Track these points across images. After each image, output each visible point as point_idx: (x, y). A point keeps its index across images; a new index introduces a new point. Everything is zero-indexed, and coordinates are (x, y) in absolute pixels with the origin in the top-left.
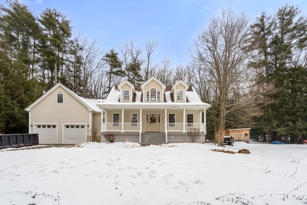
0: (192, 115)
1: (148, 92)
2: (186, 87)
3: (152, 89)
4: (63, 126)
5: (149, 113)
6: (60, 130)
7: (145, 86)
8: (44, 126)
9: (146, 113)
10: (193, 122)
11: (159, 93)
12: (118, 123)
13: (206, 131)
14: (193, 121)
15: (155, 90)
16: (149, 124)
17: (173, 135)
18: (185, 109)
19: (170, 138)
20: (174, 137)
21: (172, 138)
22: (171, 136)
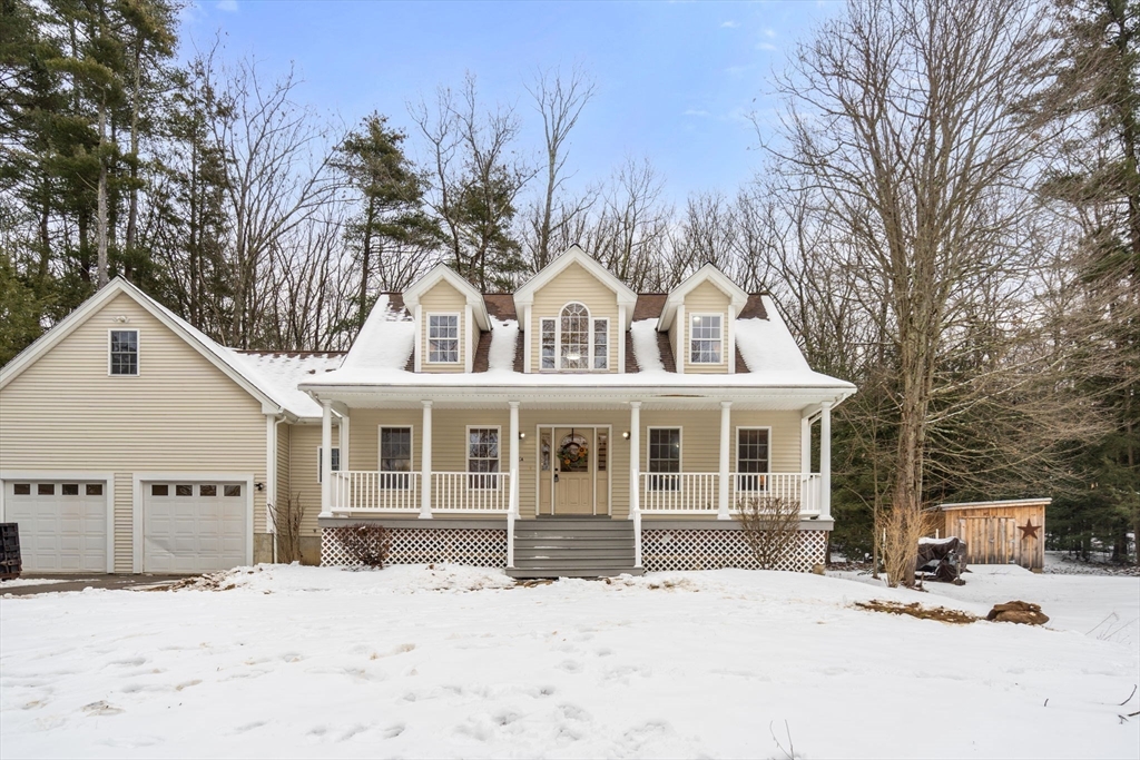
0: (764, 434)
1: (549, 325)
2: (734, 299)
3: (571, 307)
4: (137, 487)
5: (553, 426)
6: (125, 508)
7: (535, 294)
8: (47, 489)
9: (538, 426)
10: (766, 471)
11: (601, 326)
12: (403, 473)
13: (832, 514)
14: (766, 464)
15: (585, 313)
16: (556, 476)
17: (668, 533)
18: (729, 404)
19: (657, 544)
20: (675, 541)
21: (664, 544)
22: (661, 537)
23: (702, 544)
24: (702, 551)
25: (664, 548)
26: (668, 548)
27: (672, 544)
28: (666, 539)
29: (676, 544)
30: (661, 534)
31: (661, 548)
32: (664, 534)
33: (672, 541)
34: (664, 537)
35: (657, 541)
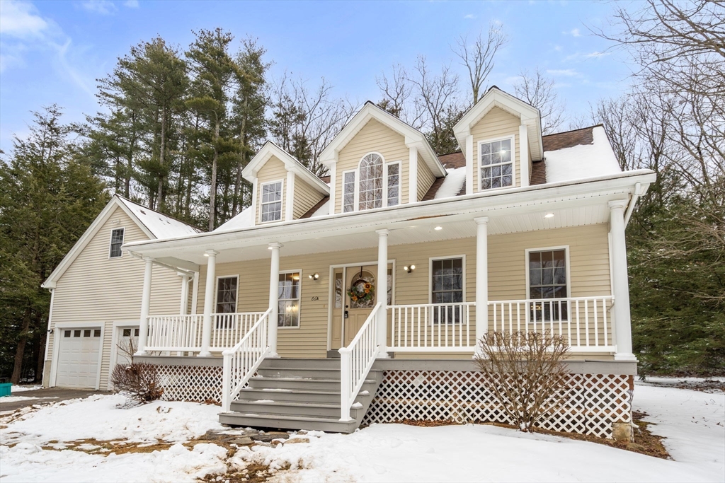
0: (560, 255)
1: (350, 176)
3: (368, 158)
4: (114, 329)
5: (344, 266)
6: (107, 344)
7: (340, 153)
8: (77, 334)
9: (332, 267)
11: (393, 170)
15: (380, 161)
16: (346, 312)
17: (421, 374)
18: (484, 220)
19: (409, 387)
20: (429, 383)
21: (417, 387)
22: (413, 378)
23: (460, 388)
24: (460, 397)
25: (417, 391)
26: (421, 391)
27: (425, 387)
28: (418, 382)
29: (429, 387)
30: (413, 374)
31: (413, 391)
32: (417, 374)
33: (425, 383)
34: (417, 378)
35: (409, 383)
